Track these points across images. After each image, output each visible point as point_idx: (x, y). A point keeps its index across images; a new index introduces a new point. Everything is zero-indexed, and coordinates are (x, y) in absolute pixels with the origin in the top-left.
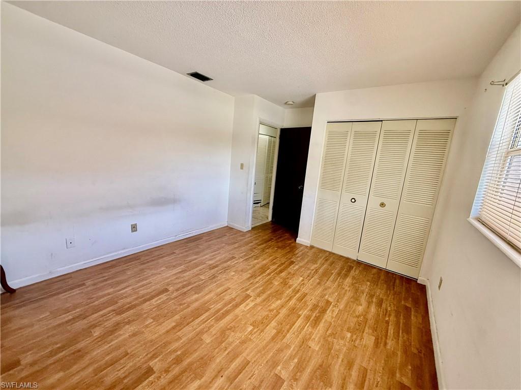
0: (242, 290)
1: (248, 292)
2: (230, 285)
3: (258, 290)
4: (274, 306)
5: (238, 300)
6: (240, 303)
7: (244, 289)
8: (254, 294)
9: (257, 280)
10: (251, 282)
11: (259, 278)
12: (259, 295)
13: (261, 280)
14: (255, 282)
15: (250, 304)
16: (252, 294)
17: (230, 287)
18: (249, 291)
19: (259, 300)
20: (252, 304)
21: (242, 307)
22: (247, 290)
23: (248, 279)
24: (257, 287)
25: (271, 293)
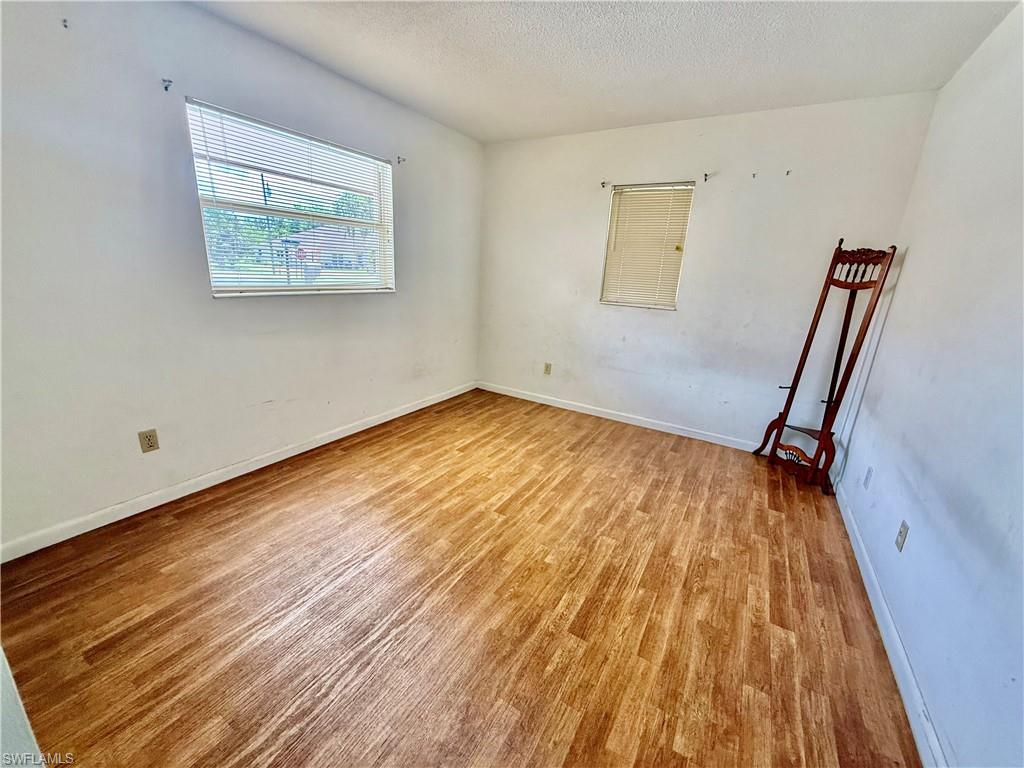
0: (514, 520)
1: (502, 518)
2: (542, 528)
3: (482, 524)
4: (456, 500)
5: (518, 504)
6: (511, 500)
7: (511, 522)
8: (491, 517)
9: (487, 547)
10: (499, 541)
11: (482, 553)
12: (481, 515)
13: (477, 548)
14: (491, 542)
15: (497, 500)
16: (495, 516)
17: (540, 526)
18: (500, 520)
19: (481, 507)
20: (493, 499)
21: (507, 496)
22: (506, 522)
23: (507, 548)
24: (485, 529)
25: (456, 520)
